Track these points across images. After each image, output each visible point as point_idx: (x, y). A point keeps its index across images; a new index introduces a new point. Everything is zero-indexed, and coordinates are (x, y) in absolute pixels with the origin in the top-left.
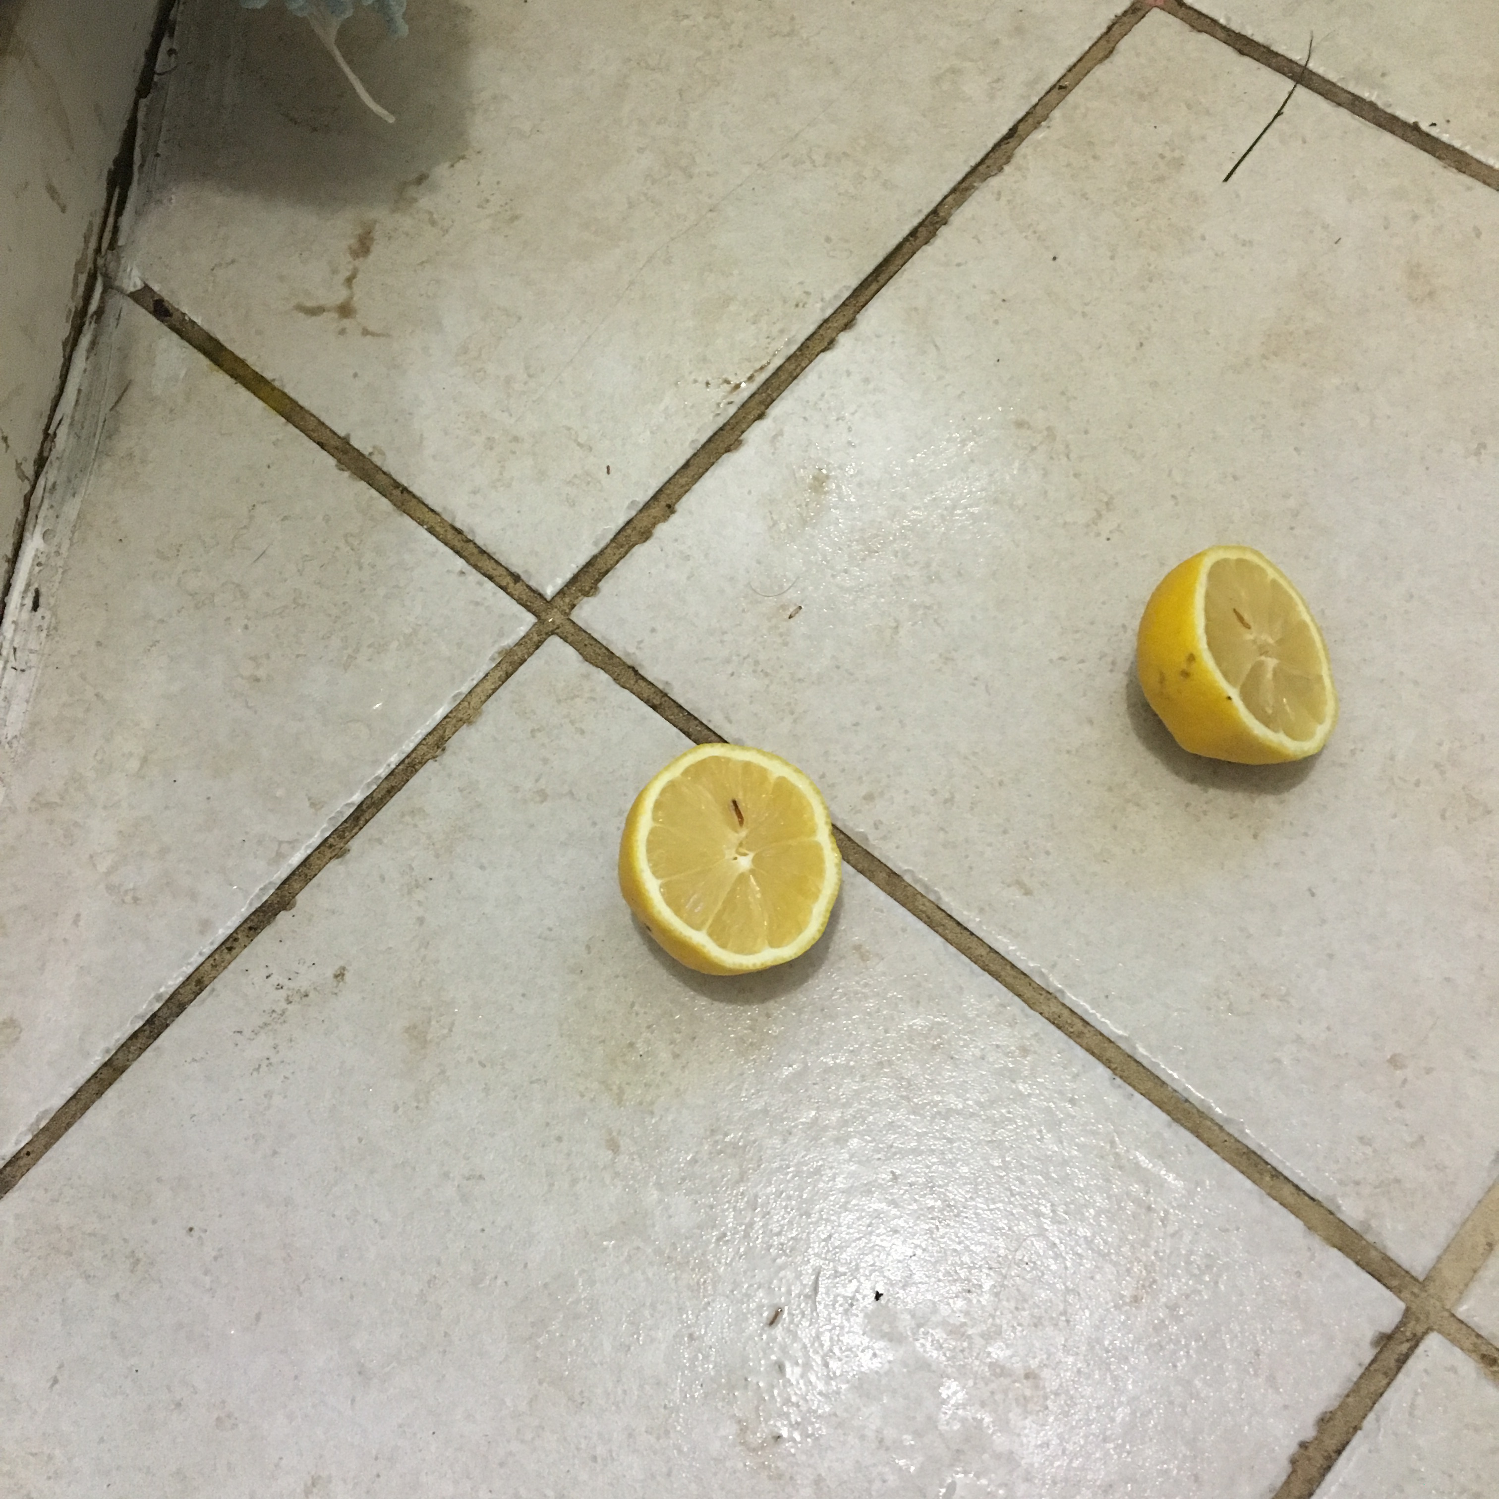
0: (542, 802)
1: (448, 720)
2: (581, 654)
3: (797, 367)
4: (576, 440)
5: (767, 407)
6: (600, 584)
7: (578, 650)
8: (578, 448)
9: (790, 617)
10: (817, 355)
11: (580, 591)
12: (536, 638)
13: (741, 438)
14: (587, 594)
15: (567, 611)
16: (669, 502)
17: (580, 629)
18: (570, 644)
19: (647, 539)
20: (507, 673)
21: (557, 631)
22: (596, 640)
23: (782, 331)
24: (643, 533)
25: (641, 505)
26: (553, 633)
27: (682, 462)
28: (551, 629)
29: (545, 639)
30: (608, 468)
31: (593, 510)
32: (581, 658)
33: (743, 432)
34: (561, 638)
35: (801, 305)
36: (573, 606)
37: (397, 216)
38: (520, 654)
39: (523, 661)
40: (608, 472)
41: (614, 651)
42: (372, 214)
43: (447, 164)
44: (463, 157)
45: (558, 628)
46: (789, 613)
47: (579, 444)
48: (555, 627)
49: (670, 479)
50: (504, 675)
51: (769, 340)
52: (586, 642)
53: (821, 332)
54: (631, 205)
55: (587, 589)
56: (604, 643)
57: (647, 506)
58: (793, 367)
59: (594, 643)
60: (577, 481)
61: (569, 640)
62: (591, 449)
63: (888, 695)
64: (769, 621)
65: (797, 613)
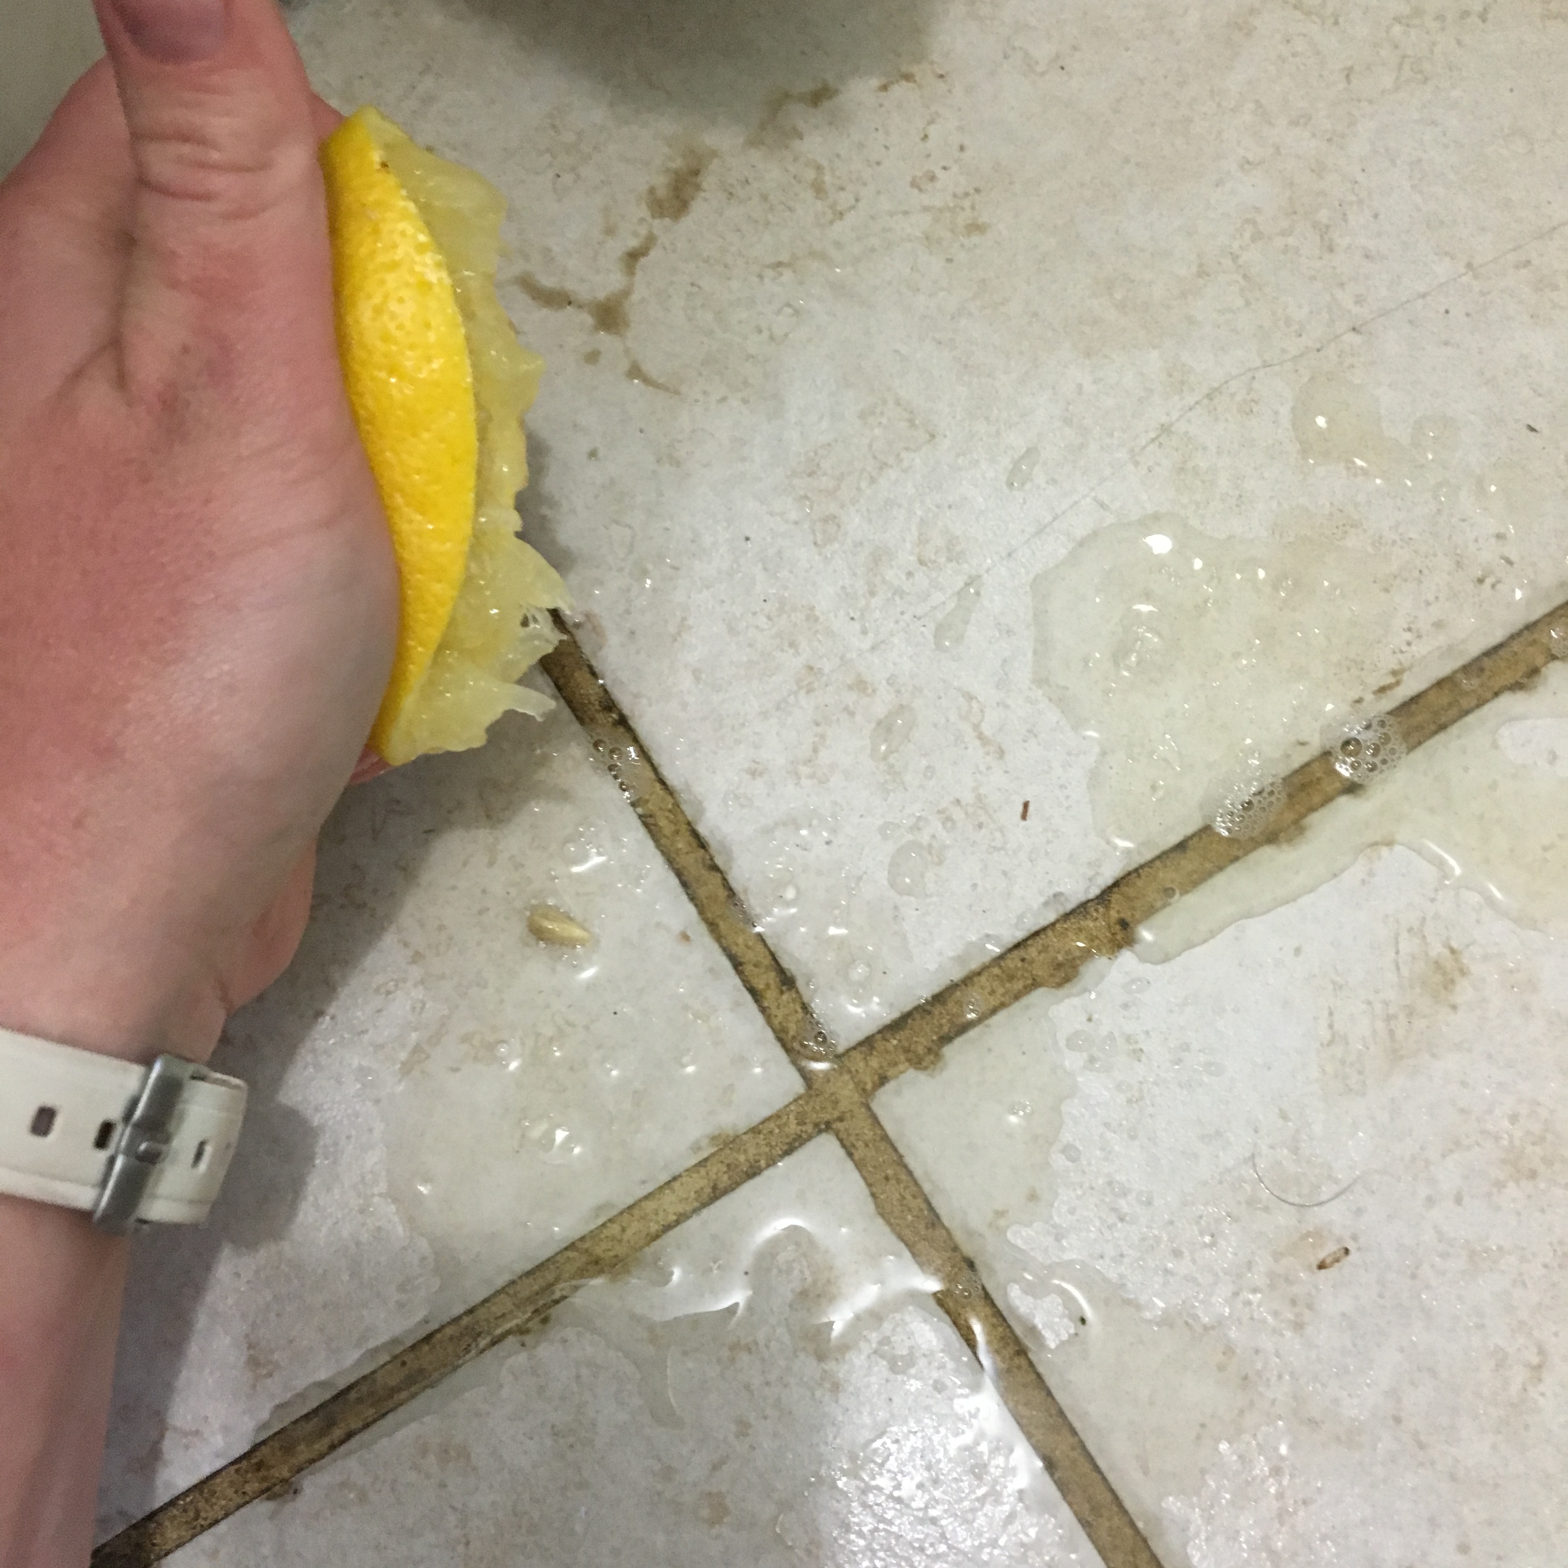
0: (712, 1523)
1: (570, 1254)
2: (873, 1195)
3: (1450, 705)
4: (976, 727)
6: (948, 1051)
7: (869, 1185)
8: (977, 743)
9: (1322, 1266)
10: (1496, 694)
11: (907, 1051)
12: (793, 1128)
13: (1304, 822)
14: (918, 1063)
15: (869, 1086)
16: (1127, 915)
17: (885, 1138)
18: (860, 1166)
19: (1067, 980)
20: (715, 1188)
21: (838, 1125)
22: (910, 1173)
23: (1439, 625)
24: (1059, 966)
25: (1070, 906)
26: (828, 1127)
27: (1174, 839)
28: (827, 1117)
29: (810, 1138)
30: (1026, 805)
31: (975, 886)
32: (871, 1207)
33: (1311, 810)
34: (843, 1146)
35: (1489, 581)
36: (883, 1080)
37: (756, 155)
38: (752, 1151)
39: (753, 1172)
40: (1024, 816)
41: (942, 1212)
42: (712, 139)
43: (875, 82)
44: (908, 77)
45: (841, 1119)
46: (1321, 1255)
47: (981, 736)
48: (836, 1114)
49: (1142, 867)
50: (708, 1190)
51: (1408, 636)
52: (890, 1172)
53: (1516, 646)
54: (1202, 272)
55: (921, 1050)
56: (927, 1187)
57: (1082, 909)
58: (1443, 702)
59: (904, 1177)
60: (958, 814)
61: (856, 1157)
62: (1001, 753)
63: (1490, 1523)
64: (1276, 1260)
65: (1337, 1260)
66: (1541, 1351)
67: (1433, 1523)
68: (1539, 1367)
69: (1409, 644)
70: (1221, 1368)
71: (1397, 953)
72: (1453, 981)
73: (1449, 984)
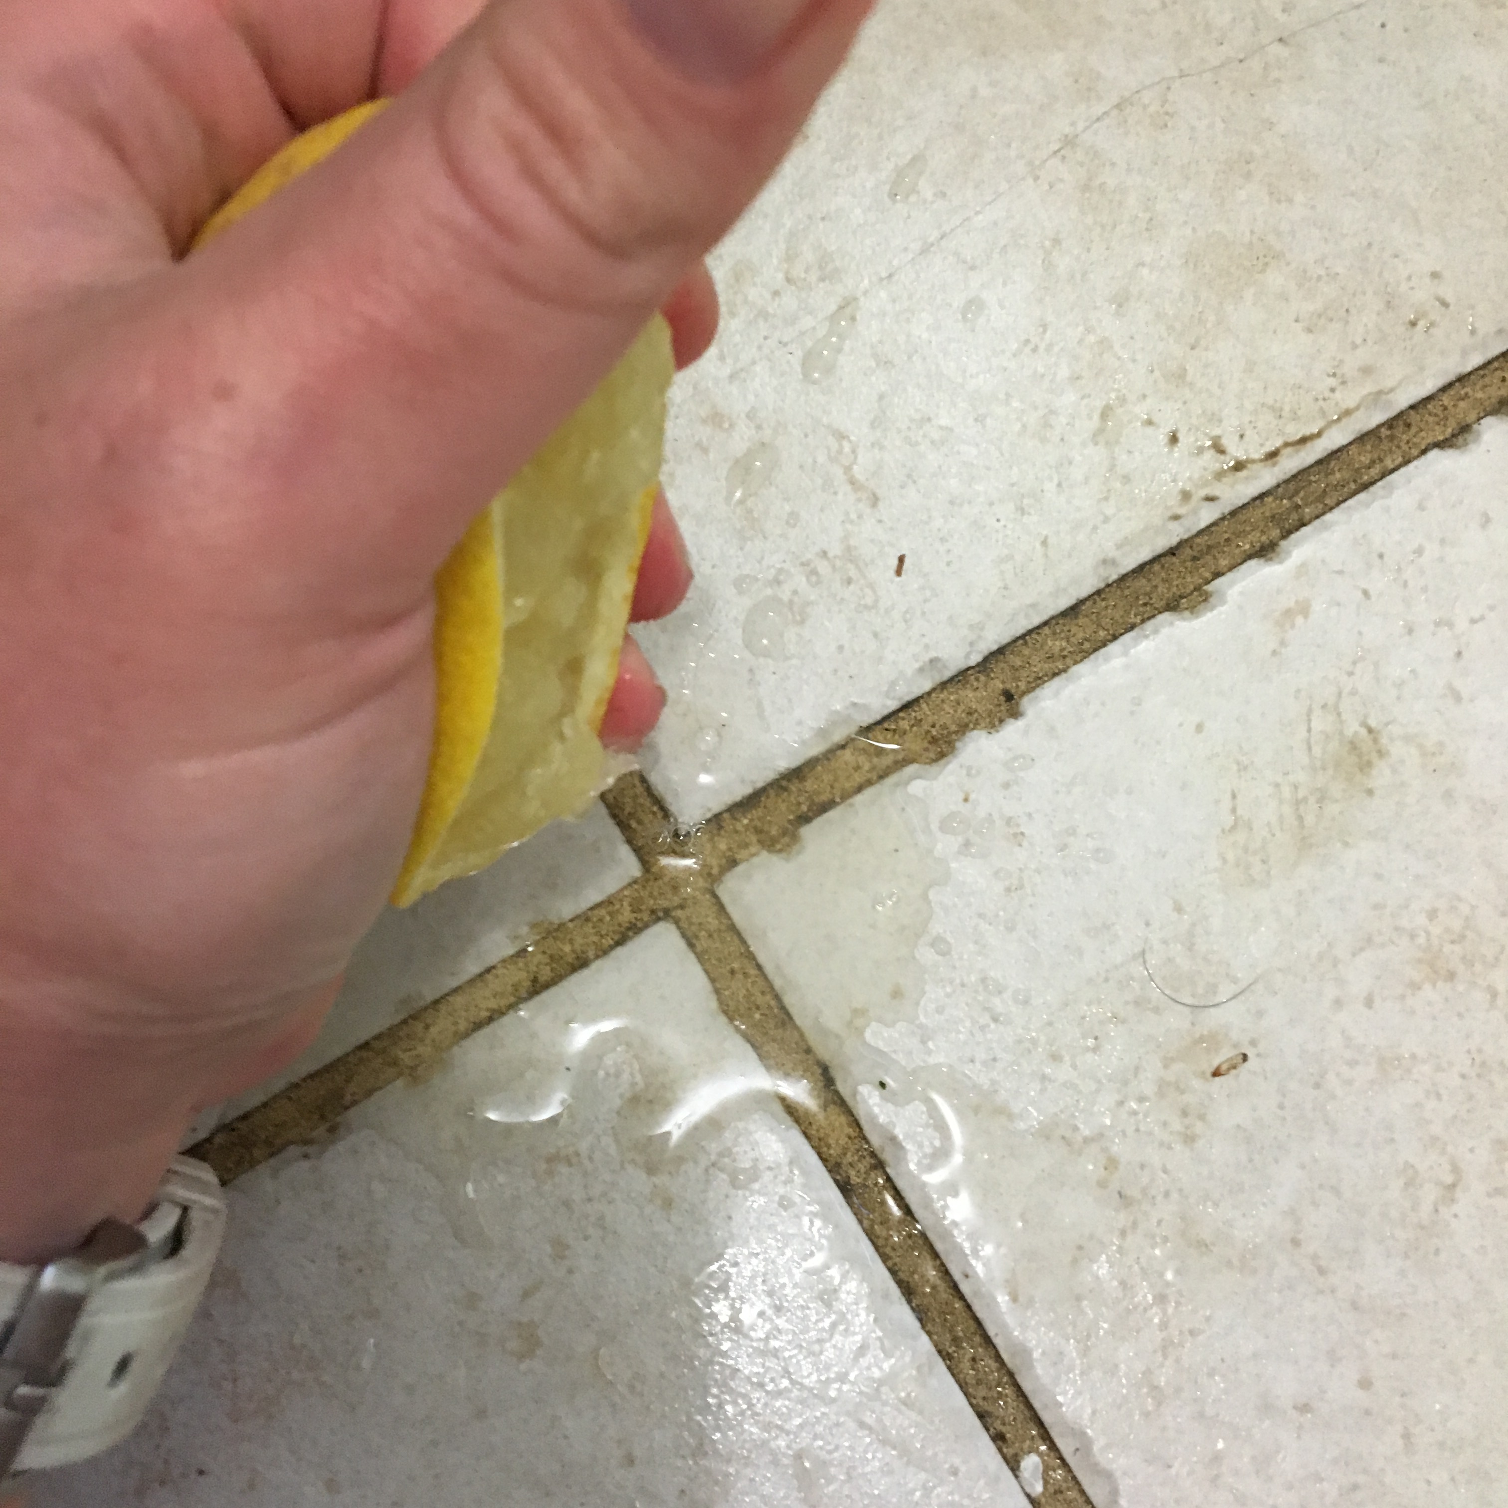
0: (521, 1357)
1: (364, 1054)
2: (717, 991)
3: (1373, 462)
4: (848, 469)
5: (1287, 533)
6: (806, 831)
7: (713, 980)
8: (849, 488)
9: (1216, 1073)
10: (1424, 452)
11: (758, 831)
12: (626, 916)
13: (1208, 588)
14: (770, 844)
15: (715, 871)
16: (1011, 686)
17: (733, 928)
18: (700, 957)
19: (942, 755)
20: (535, 980)
21: (679, 913)
22: (759, 967)
23: (1367, 371)
24: (934, 741)
25: (948, 674)
26: (666, 914)
27: (1064, 603)
28: (664, 903)
29: (646, 926)
30: (901, 559)
31: (841, 648)
32: (714, 1004)
33: (1217, 575)
34: (684, 935)
35: (1422, 324)
36: (733, 863)
38: (579, 941)
39: (581, 963)
40: (899, 572)
41: (793, 1011)
45: (682, 907)
46: (1215, 1063)
47: (852, 482)
48: (676, 901)
49: (1030, 632)
50: (527, 984)
51: (1332, 382)
52: (736, 965)
53: (1446, 400)
55: (774, 831)
56: (778, 983)
57: (961, 677)
58: (1365, 459)
59: (753, 972)
60: (823, 567)
61: (699, 948)
62: (875, 500)
63: (1394, 1356)
64: (1166, 1067)
65: (1234, 1067)
66: (1455, 1169)
67: (1333, 1358)
68: (1453, 1186)
69: (1333, 390)
70: (1102, 1184)
71: (1309, 730)
72: (1369, 764)
73: (1365, 766)
